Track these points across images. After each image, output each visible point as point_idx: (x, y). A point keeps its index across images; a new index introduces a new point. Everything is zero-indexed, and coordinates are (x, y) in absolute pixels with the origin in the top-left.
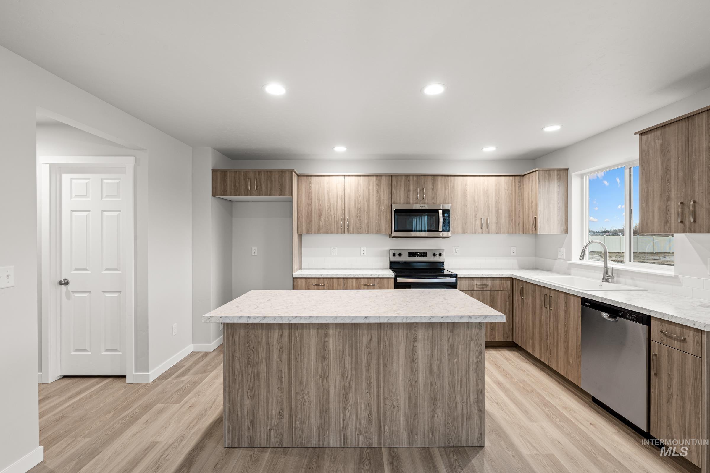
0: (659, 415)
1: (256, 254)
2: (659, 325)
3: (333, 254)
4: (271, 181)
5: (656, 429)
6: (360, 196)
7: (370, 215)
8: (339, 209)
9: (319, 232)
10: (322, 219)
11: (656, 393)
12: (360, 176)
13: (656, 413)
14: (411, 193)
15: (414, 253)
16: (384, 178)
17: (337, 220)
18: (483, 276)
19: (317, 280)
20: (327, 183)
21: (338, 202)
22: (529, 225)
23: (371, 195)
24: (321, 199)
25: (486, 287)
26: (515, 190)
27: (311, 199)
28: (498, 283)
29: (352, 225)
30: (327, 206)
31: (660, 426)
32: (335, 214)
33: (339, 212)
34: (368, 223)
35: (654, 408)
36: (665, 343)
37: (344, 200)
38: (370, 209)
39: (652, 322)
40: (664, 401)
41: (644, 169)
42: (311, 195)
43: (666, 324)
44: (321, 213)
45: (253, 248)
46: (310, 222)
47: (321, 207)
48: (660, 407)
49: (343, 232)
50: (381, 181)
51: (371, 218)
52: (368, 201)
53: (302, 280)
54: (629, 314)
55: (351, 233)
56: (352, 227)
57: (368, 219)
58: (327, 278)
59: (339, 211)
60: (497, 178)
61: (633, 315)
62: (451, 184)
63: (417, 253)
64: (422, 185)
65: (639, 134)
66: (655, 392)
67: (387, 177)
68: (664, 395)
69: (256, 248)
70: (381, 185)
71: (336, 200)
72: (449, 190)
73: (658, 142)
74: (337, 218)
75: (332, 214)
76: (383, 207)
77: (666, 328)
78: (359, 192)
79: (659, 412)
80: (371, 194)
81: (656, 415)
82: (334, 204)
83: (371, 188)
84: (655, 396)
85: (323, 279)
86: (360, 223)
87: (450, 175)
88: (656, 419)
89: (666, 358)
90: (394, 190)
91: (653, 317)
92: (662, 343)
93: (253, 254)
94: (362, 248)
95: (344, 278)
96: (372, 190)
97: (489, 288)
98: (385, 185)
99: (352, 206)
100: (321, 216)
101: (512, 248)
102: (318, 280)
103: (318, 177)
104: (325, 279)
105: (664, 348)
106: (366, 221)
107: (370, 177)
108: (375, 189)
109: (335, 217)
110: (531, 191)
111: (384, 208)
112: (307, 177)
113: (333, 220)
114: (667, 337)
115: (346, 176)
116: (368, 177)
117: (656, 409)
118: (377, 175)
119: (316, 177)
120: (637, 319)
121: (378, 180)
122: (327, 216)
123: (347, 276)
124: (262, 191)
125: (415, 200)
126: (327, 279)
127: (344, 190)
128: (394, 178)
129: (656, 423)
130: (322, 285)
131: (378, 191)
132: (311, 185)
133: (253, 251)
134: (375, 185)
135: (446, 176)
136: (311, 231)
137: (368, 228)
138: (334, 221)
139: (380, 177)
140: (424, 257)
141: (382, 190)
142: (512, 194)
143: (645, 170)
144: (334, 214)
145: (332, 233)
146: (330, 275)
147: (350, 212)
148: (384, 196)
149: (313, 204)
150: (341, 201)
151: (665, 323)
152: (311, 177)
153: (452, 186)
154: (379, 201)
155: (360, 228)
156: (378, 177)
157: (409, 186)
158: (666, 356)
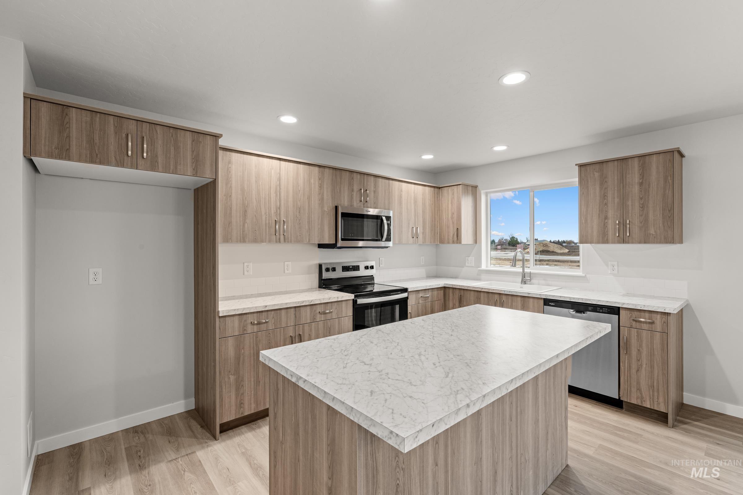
0: (629, 383)
1: (100, 281)
2: (629, 314)
3: (246, 273)
4: (177, 148)
5: (626, 394)
6: (299, 191)
7: (312, 218)
8: (272, 207)
9: (243, 240)
10: (248, 221)
11: (626, 366)
12: (300, 164)
13: (626, 381)
14: (355, 194)
15: (347, 266)
16: (327, 170)
17: (269, 223)
18: (426, 287)
19: (258, 315)
20: (256, 166)
21: (270, 196)
22: (448, 236)
23: (313, 191)
24: (246, 188)
25: (428, 299)
26: (435, 200)
27: (231, 187)
28: (435, 294)
29: (290, 230)
30: (255, 201)
31: (630, 391)
32: (267, 214)
33: (273, 212)
34: (309, 229)
35: (624, 379)
36: (634, 326)
37: (278, 194)
38: (311, 210)
39: (622, 312)
40: (634, 371)
41: (583, 193)
42: (231, 181)
43: (636, 312)
44: (246, 211)
45: (92, 271)
46: (229, 224)
47: (246, 202)
48: (630, 376)
49: (278, 240)
50: (324, 174)
51: (313, 222)
52: (309, 198)
53: (235, 319)
54: (599, 308)
55: (288, 242)
56: (289, 233)
57: (309, 222)
58: (272, 310)
59: (272, 209)
60: (423, 187)
61: (604, 309)
62: (390, 189)
63: (350, 267)
64: (365, 186)
65: (579, 166)
66: (624, 366)
67: (331, 171)
68: (634, 367)
69: (100, 270)
70: (324, 179)
71: (268, 193)
72: (388, 194)
73: (597, 174)
74: (269, 219)
75: (263, 213)
76: (326, 209)
77: (635, 315)
78: (299, 186)
79: (629, 380)
80: (313, 189)
81: (626, 383)
82: (265, 198)
83: (312, 181)
84: (625, 369)
85: (266, 313)
86: (300, 228)
87: (389, 178)
88: (626, 386)
89: (636, 338)
90: (338, 188)
91: (622, 308)
92: (631, 327)
93: (92, 282)
94: (286, 263)
95: (295, 307)
96: (314, 184)
97: (430, 300)
98: (329, 179)
99: (289, 204)
100: (246, 216)
101: (422, 257)
102: (260, 315)
103: (242, 155)
104: (269, 313)
105: (634, 332)
106: (307, 227)
107: (311, 167)
108: (317, 183)
109: (267, 219)
110: (452, 203)
111: (328, 209)
112: (225, 152)
113: (264, 223)
114: (636, 322)
115: (282, 161)
116: (309, 167)
117: (626, 379)
118: (319, 166)
119: (239, 155)
120: (608, 311)
121: (321, 172)
122: (255, 216)
123: (301, 304)
124: (157, 162)
125: (359, 203)
126: (273, 312)
127: (279, 179)
128: (338, 172)
129: (626, 390)
130: (264, 323)
131: (321, 186)
132: (230, 165)
133: (92, 276)
134: (317, 178)
135: (386, 178)
136: (230, 239)
137: (309, 235)
138: (266, 224)
139: (323, 169)
140: (357, 271)
141: (325, 186)
142: (433, 204)
143: (584, 195)
144: (265, 213)
145: (262, 241)
146: (278, 305)
147: (287, 212)
148: (327, 195)
149: (234, 195)
150: (275, 195)
151: (634, 312)
152: (230, 153)
153: (390, 191)
154: (322, 200)
155: (300, 236)
156: (321, 169)
157: (353, 184)
158: (636, 337)
